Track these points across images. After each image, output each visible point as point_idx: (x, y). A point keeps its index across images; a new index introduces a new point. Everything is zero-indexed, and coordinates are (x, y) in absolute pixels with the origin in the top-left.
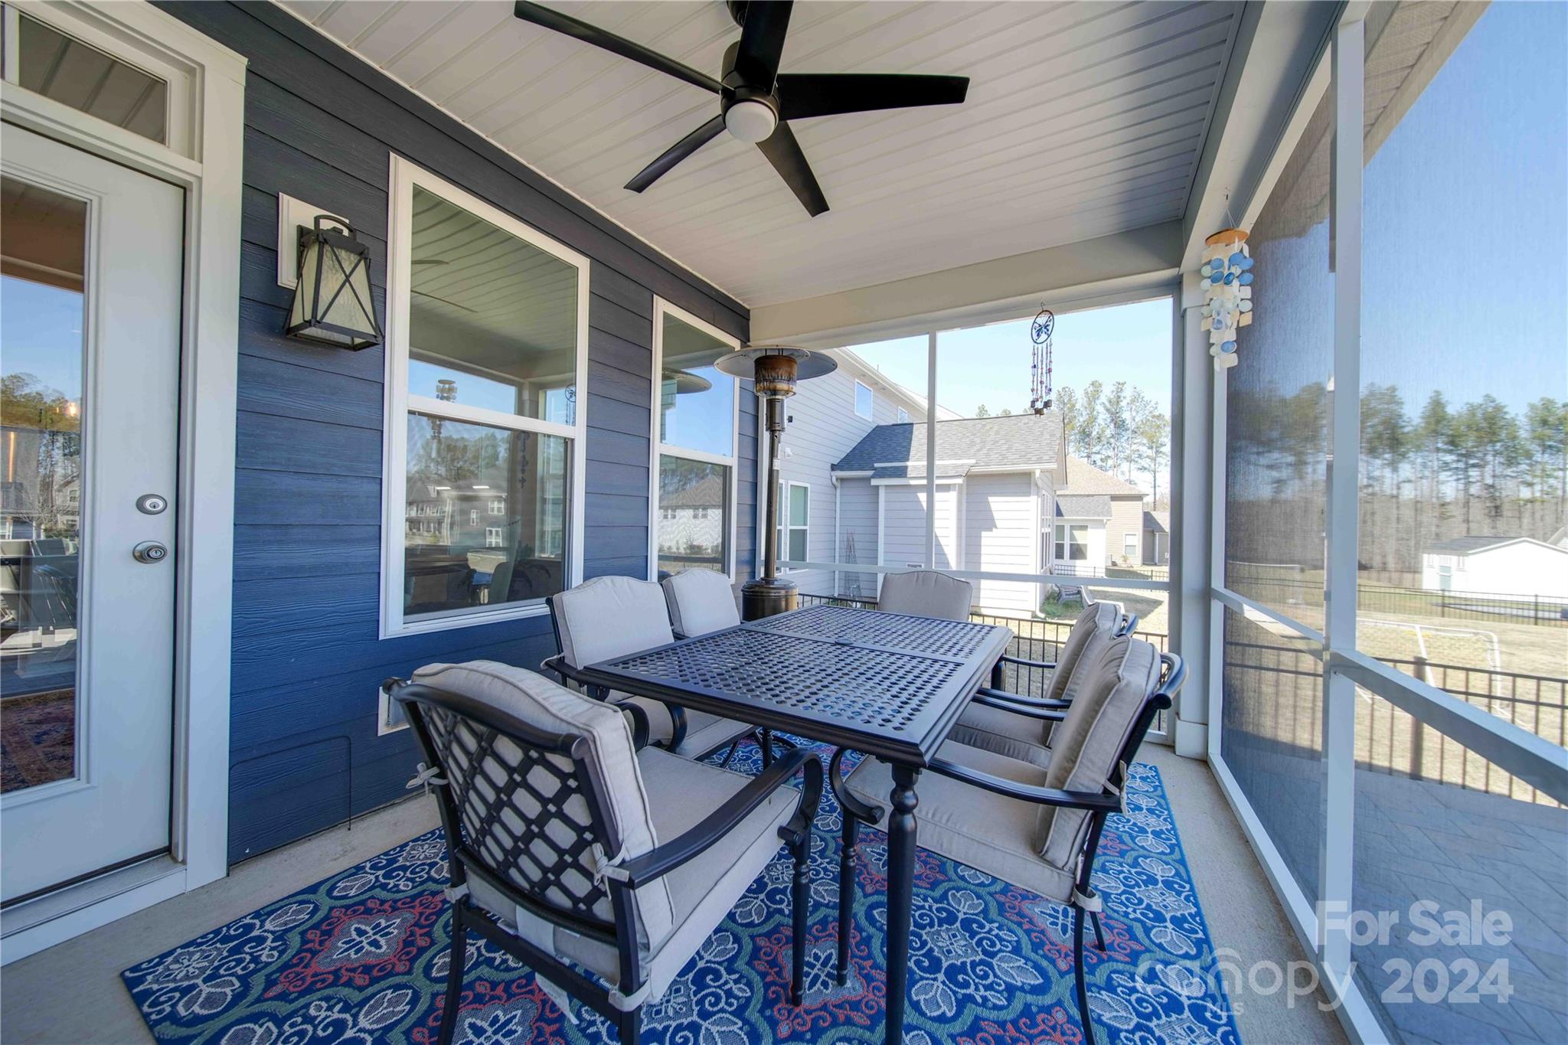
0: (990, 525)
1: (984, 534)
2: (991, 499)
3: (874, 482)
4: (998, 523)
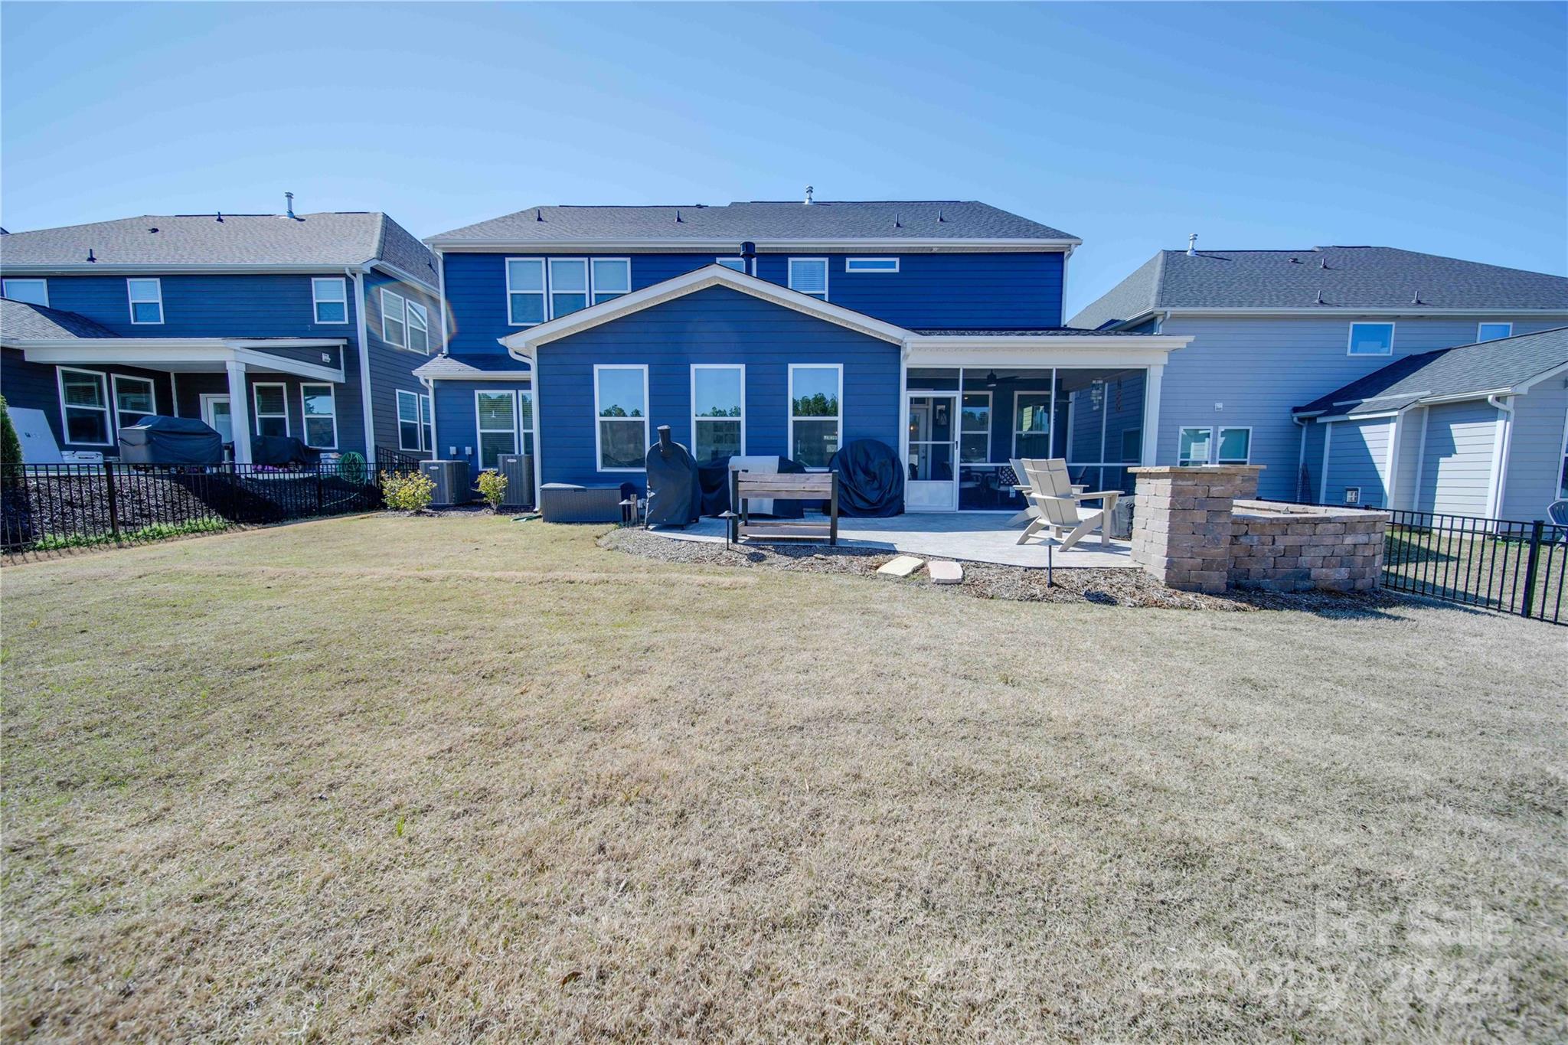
0: (1450, 450)
1: (1442, 460)
2: (1452, 426)
3: (1320, 420)
4: (1458, 449)
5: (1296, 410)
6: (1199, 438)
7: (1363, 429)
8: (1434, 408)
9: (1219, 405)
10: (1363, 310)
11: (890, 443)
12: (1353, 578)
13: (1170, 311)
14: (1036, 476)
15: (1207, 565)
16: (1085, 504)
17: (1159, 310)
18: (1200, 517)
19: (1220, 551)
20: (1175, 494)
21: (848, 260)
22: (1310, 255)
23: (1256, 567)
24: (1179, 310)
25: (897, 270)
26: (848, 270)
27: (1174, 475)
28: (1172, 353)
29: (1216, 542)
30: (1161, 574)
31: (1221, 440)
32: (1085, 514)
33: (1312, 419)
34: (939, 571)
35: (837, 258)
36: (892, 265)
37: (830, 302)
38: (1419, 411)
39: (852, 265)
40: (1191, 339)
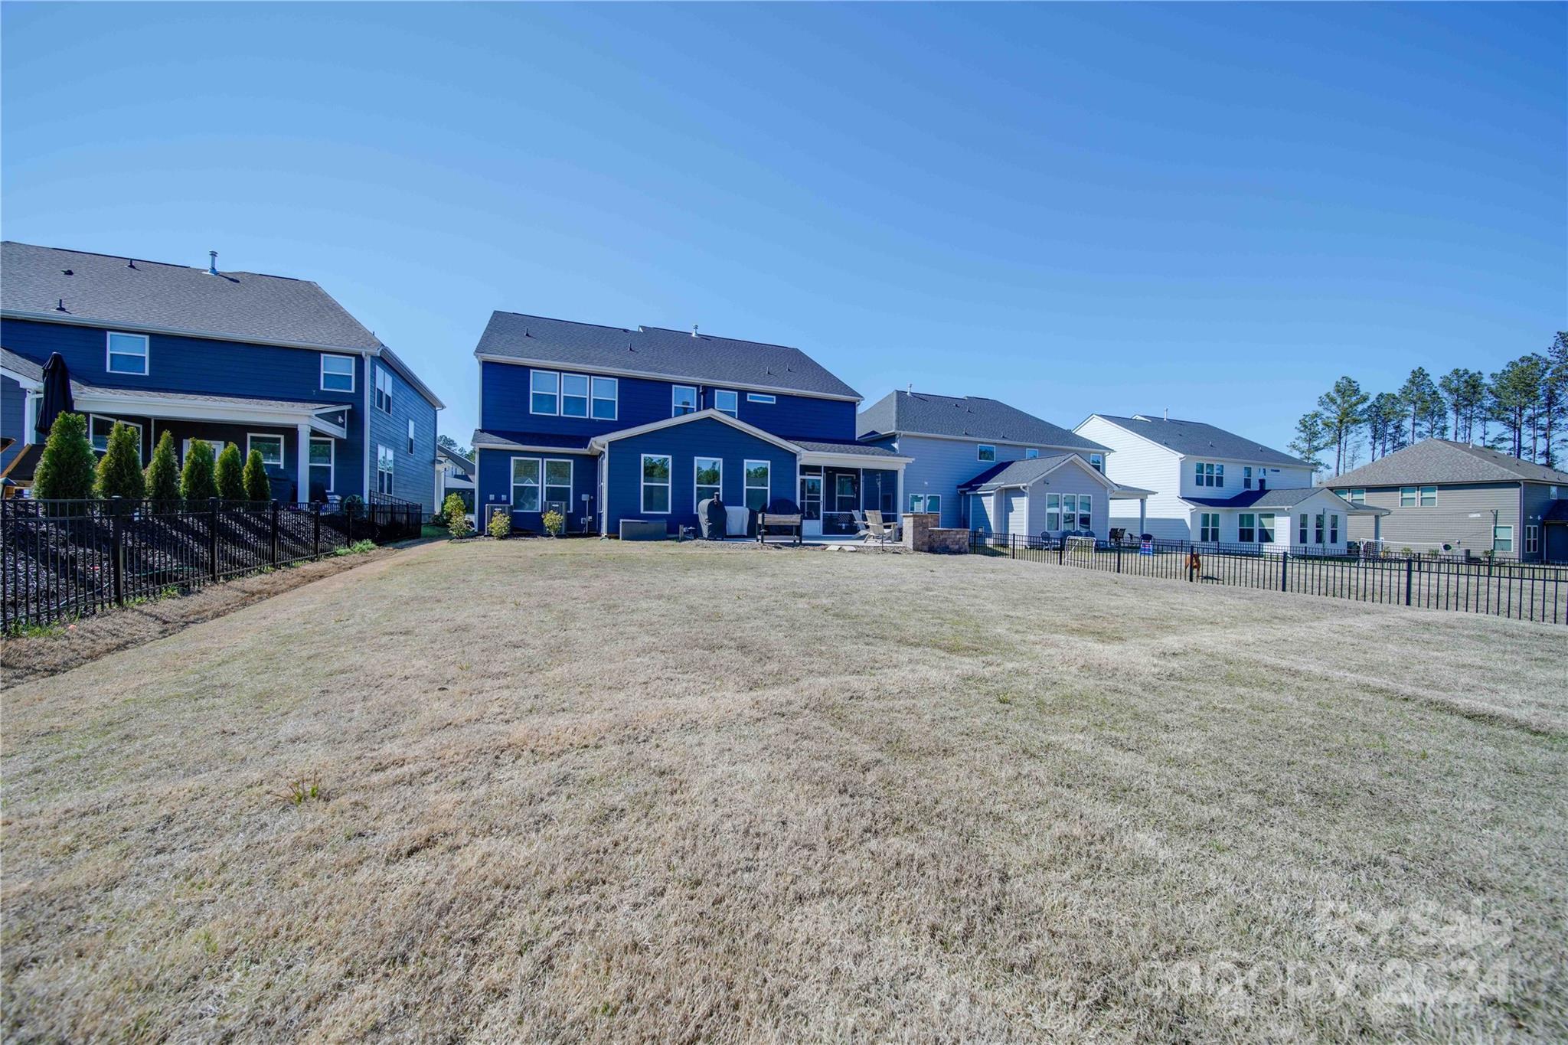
0: (1012, 509)
1: (1010, 513)
2: (1012, 499)
3: (967, 493)
4: (1014, 509)
5: (959, 487)
6: (919, 499)
7: (983, 498)
8: (1007, 489)
9: (926, 483)
10: (982, 440)
11: (792, 500)
12: (960, 548)
13: (903, 433)
14: (870, 517)
15: (923, 544)
16: (885, 527)
17: (898, 432)
18: (921, 529)
19: (926, 539)
20: (914, 522)
21: (749, 394)
22: (963, 402)
23: (936, 545)
24: (907, 433)
25: (774, 403)
26: (748, 400)
27: (914, 516)
28: (907, 464)
29: (925, 536)
30: (911, 547)
31: (928, 501)
32: (887, 531)
33: (965, 492)
34: (847, 549)
35: (742, 393)
36: (772, 400)
37: (738, 419)
38: (1001, 490)
39: (751, 397)
40: (913, 459)
